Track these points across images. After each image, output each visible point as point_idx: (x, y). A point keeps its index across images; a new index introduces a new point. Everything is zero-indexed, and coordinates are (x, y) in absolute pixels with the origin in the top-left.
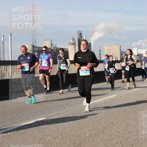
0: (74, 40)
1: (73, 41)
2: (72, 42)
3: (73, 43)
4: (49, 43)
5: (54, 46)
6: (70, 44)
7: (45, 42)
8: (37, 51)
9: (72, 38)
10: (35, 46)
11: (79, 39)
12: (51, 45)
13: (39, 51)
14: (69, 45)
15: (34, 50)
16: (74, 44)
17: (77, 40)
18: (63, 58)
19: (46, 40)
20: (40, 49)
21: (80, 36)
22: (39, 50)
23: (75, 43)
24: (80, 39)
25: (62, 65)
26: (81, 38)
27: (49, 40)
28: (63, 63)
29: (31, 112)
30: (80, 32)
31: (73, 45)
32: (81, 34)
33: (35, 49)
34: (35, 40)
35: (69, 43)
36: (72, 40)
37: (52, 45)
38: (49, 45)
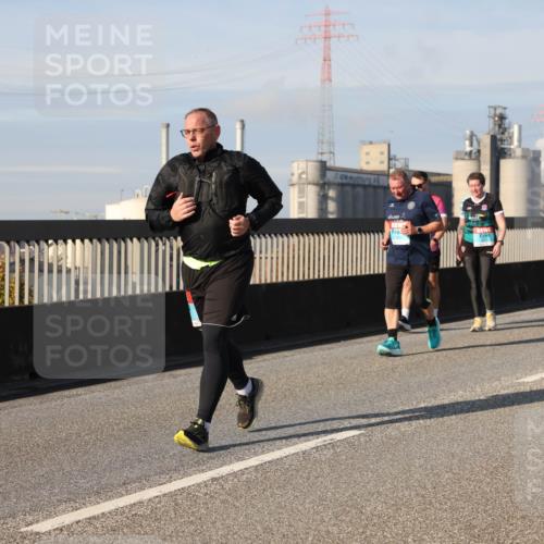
0: (475, 143)
1: (471, 145)
2: (468, 149)
3: (471, 152)
4: (382, 153)
5: (399, 165)
6: (459, 156)
7: (367, 148)
8: (334, 184)
9: (468, 132)
10: (328, 164)
11: (494, 138)
12: (390, 159)
13: (342, 185)
14: (457, 159)
15: (326, 180)
16: (473, 156)
17: (486, 141)
18: (484, 208)
19: (371, 143)
20: (349, 175)
21: (500, 126)
22: (344, 181)
23: (479, 151)
24: (498, 137)
25: (478, 230)
26: (503, 133)
27: (379, 143)
28: (482, 226)
29: (309, 407)
30: (498, 112)
31: (471, 159)
32: (502, 117)
33: (330, 176)
34: (331, 143)
35: (458, 153)
36: (467, 143)
37: (392, 162)
38: (382, 162)
